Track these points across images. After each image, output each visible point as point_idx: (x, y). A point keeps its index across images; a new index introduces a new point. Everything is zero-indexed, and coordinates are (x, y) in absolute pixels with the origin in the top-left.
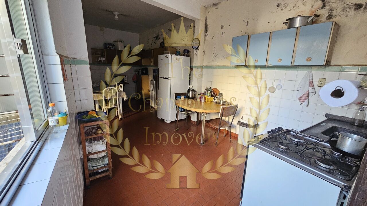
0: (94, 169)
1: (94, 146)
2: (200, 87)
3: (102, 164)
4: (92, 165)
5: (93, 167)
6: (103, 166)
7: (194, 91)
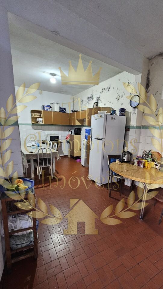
0: (18, 248)
1: (18, 222)
3: (27, 241)
4: (15, 242)
5: (17, 245)
6: (28, 243)
7: (130, 154)
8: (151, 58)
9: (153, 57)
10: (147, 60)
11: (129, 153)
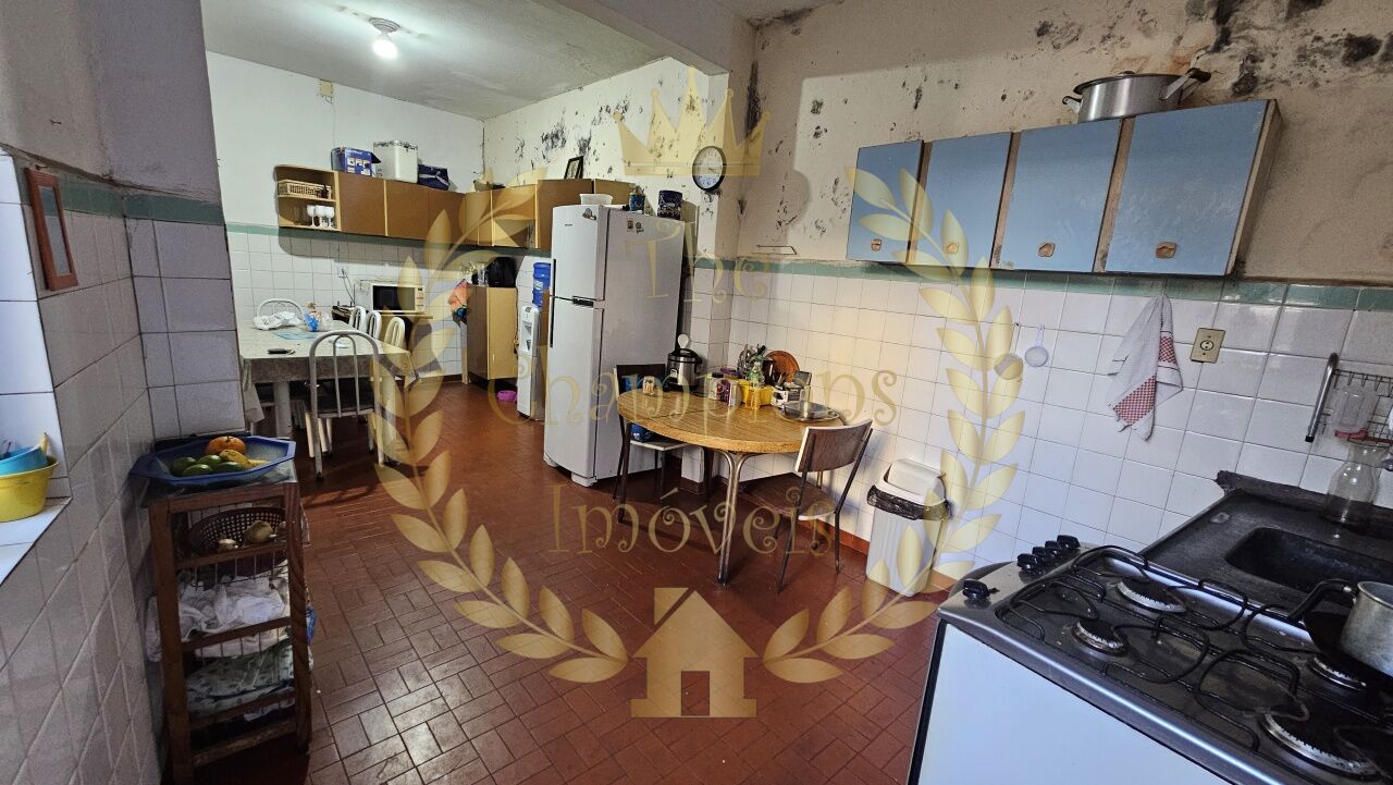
0: (221, 708)
1: (225, 602)
2: (721, 344)
3: (261, 683)
4: (211, 690)
5: (217, 698)
6: (267, 690)
7: (696, 361)
8: (757, 23)
9: (766, 21)
10: (747, 27)
11: (693, 354)
